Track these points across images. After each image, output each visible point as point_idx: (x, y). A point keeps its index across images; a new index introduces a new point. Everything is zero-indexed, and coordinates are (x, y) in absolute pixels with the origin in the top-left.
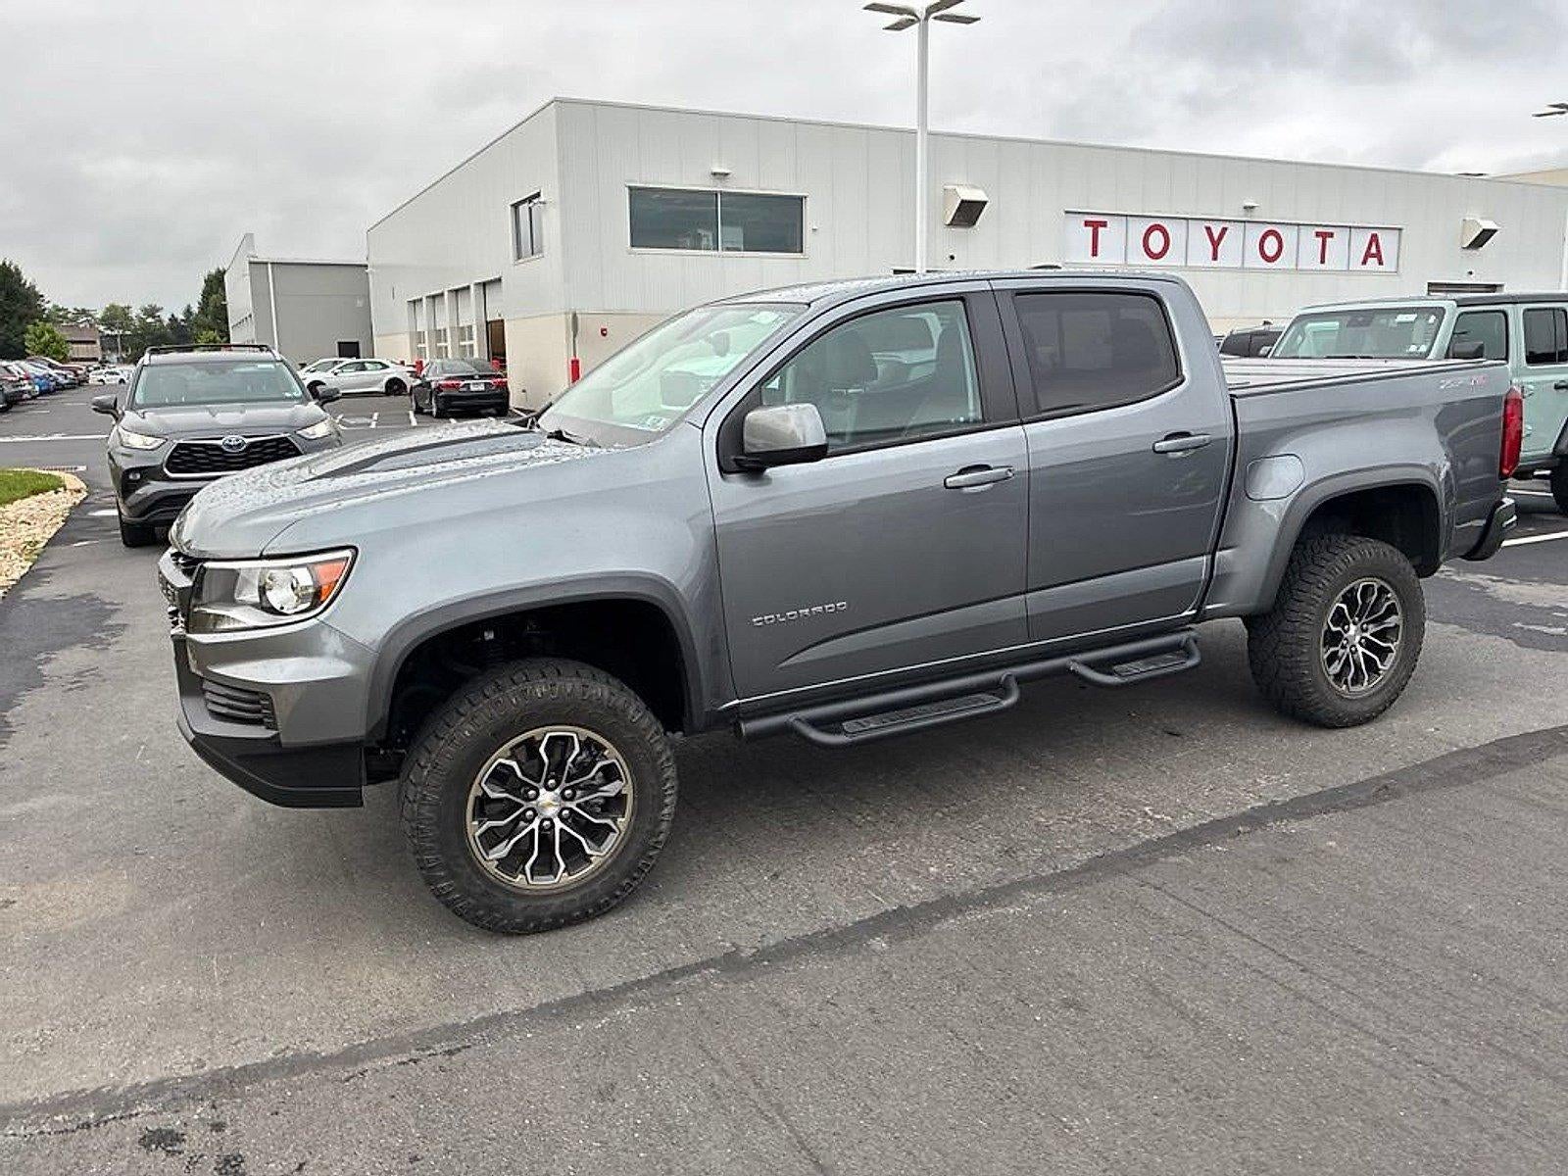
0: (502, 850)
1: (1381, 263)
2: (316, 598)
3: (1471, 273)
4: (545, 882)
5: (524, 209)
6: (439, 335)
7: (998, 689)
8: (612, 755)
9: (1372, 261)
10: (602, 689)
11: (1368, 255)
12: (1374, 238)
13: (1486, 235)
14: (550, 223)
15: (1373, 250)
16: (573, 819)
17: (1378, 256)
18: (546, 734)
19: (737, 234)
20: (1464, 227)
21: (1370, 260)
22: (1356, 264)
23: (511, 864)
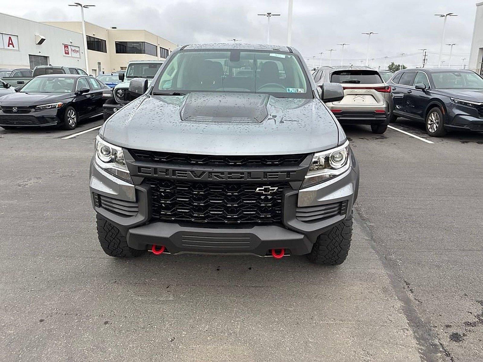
1: (14, 47)
3: (40, 52)
9: (11, 46)
11: (9, 44)
12: (10, 38)
13: (42, 41)
15: (11, 42)
17: (12, 44)
20: (35, 38)
21: (10, 45)
22: (6, 47)
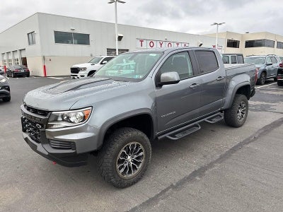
0: (122, 170)
2: (84, 118)
4: (130, 175)
5: (30, 35)
6: (9, 60)
7: (196, 126)
8: (141, 147)
10: (140, 133)
14: (37, 38)
16: (134, 162)
18: (131, 144)
19: (76, 41)
23: (124, 173)
